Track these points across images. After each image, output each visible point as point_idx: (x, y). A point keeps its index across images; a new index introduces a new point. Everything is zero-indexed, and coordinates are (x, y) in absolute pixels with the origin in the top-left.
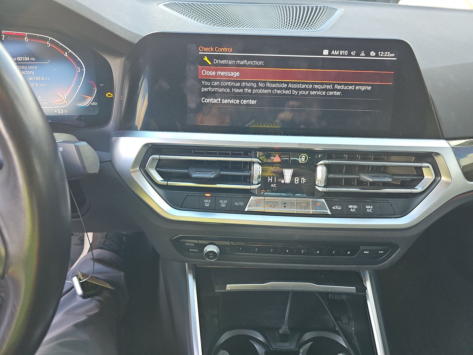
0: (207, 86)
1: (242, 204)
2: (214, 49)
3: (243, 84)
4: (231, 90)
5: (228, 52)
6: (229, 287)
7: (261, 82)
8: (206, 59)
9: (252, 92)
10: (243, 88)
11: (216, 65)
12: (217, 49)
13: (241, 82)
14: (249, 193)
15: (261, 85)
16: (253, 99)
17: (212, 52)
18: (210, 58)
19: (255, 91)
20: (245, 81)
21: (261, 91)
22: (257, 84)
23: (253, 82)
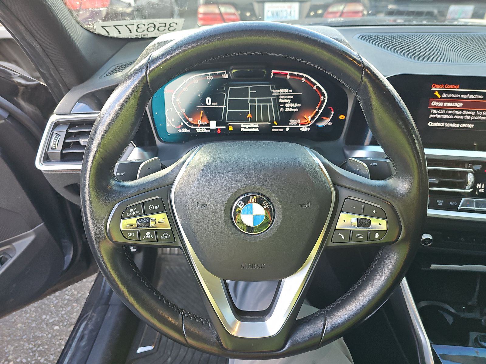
0: (435, 114)
1: (455, 204)
2: (444, 86)
3: (464, 112)
4: (454, 117)
5: (455, 89)
6: (433, 266)
7: (479, 111)
8: (437, 93)
9: (471, 118)
10: (464, 115)
11: (445, 98)
12: (447, 86)
13: (462, 111)
14: (460, 196)
15: (478, 113)
16: (471, 123)
17: (442, 88)
18: (441, 92)
19: (473, 118)
20: (466, 110)
21: (478, 118)
22: (476, 113)
23: (473, 111)
